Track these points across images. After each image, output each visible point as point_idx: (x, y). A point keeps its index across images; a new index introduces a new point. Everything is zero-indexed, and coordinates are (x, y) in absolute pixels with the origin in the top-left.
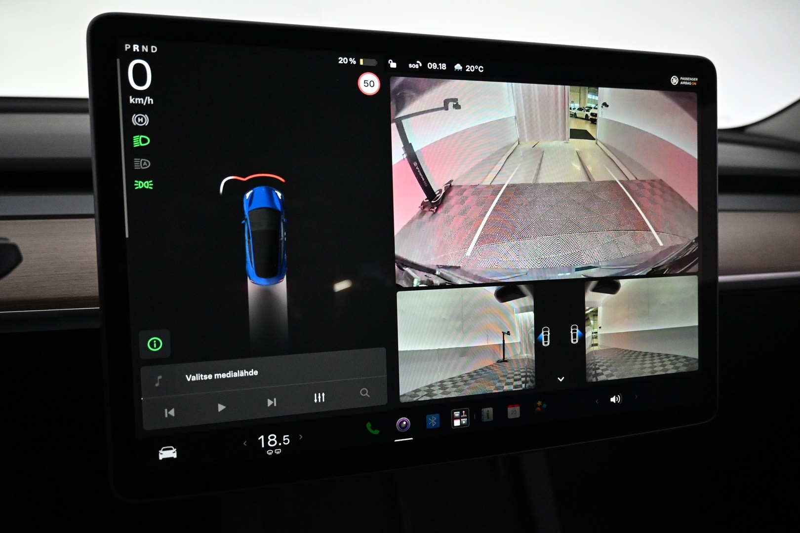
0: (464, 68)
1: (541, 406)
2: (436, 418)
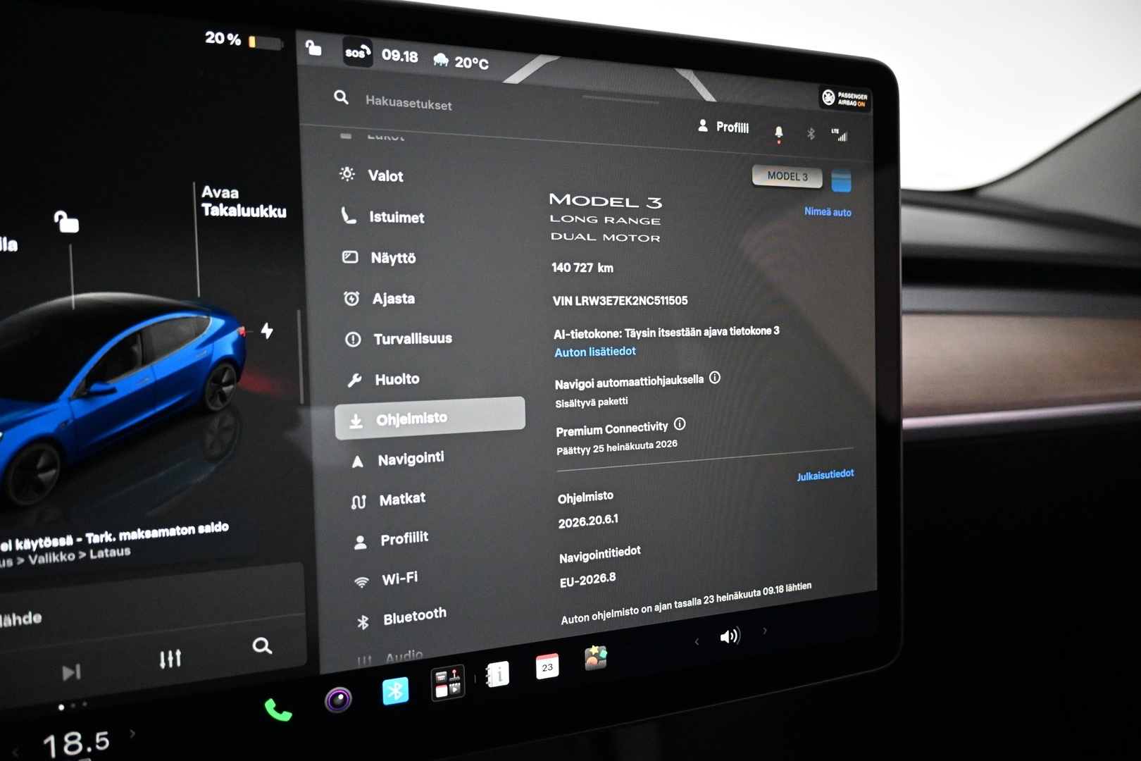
0: (452, 62)
1: (597, 655)
2: (400, 686)
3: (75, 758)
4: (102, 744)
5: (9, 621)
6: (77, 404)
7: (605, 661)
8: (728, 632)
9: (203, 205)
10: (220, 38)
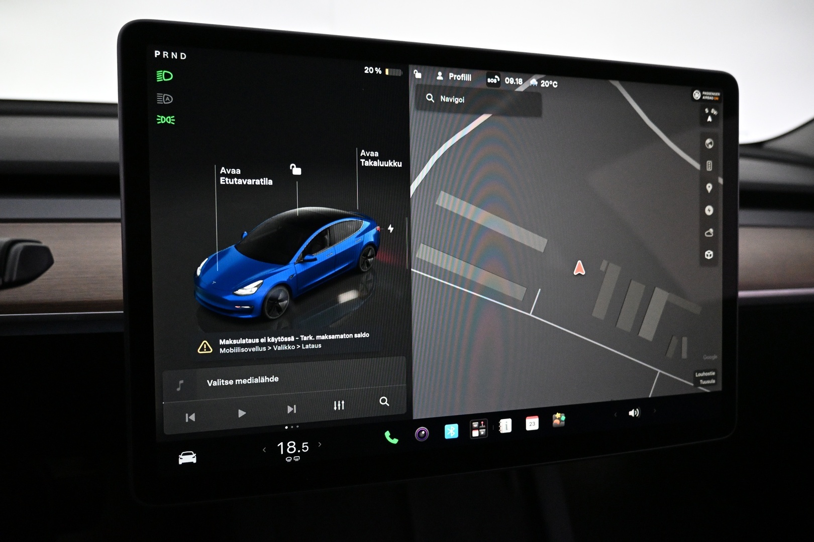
1: (559, 419)
2: (454, 429)
3: (292, 455)
4: (305, 449)
5: (263, 380)
6: (298, 265)
7: (564, 423)
8: (633, 410)
9: (361, 160)
10: (371, 70)
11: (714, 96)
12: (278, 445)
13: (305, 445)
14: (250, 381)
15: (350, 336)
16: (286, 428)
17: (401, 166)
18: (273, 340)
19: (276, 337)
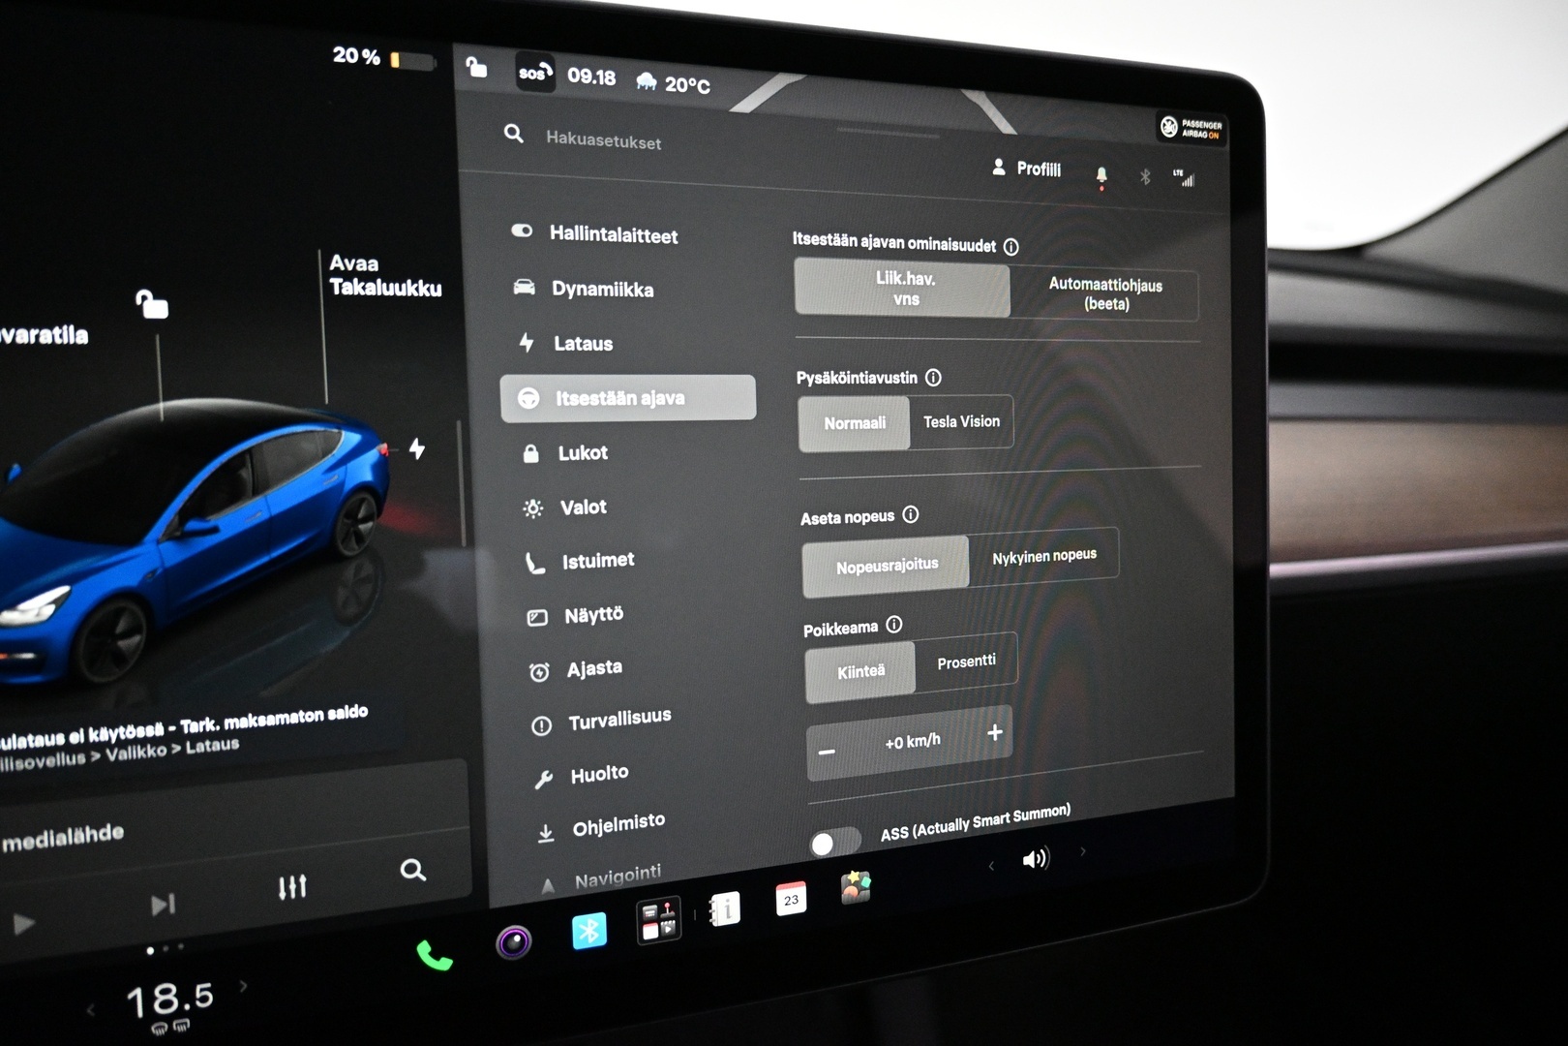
0: (662, 84)
1: (857, 884)
2: (596, 924)
3: (169, 1019)
4: (204, 999)
5: (80, 836)
6: (168, 547)
7: (868, 892)
8: (1033, 853)
9: (332, 280)
10: (352, 55)
11: (1208, 130)
12: (130, 996)
13: (202, 990)
14: (46, 840)
15: (316, 716)
16: (150, 951)
17: (439, 294)
18: (104, 734)
19: (112, 726)
